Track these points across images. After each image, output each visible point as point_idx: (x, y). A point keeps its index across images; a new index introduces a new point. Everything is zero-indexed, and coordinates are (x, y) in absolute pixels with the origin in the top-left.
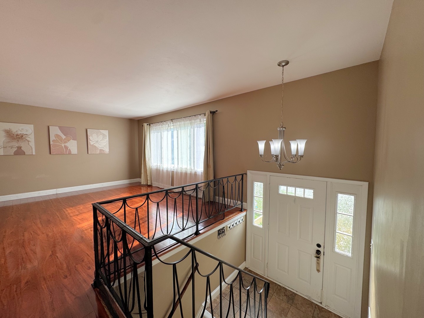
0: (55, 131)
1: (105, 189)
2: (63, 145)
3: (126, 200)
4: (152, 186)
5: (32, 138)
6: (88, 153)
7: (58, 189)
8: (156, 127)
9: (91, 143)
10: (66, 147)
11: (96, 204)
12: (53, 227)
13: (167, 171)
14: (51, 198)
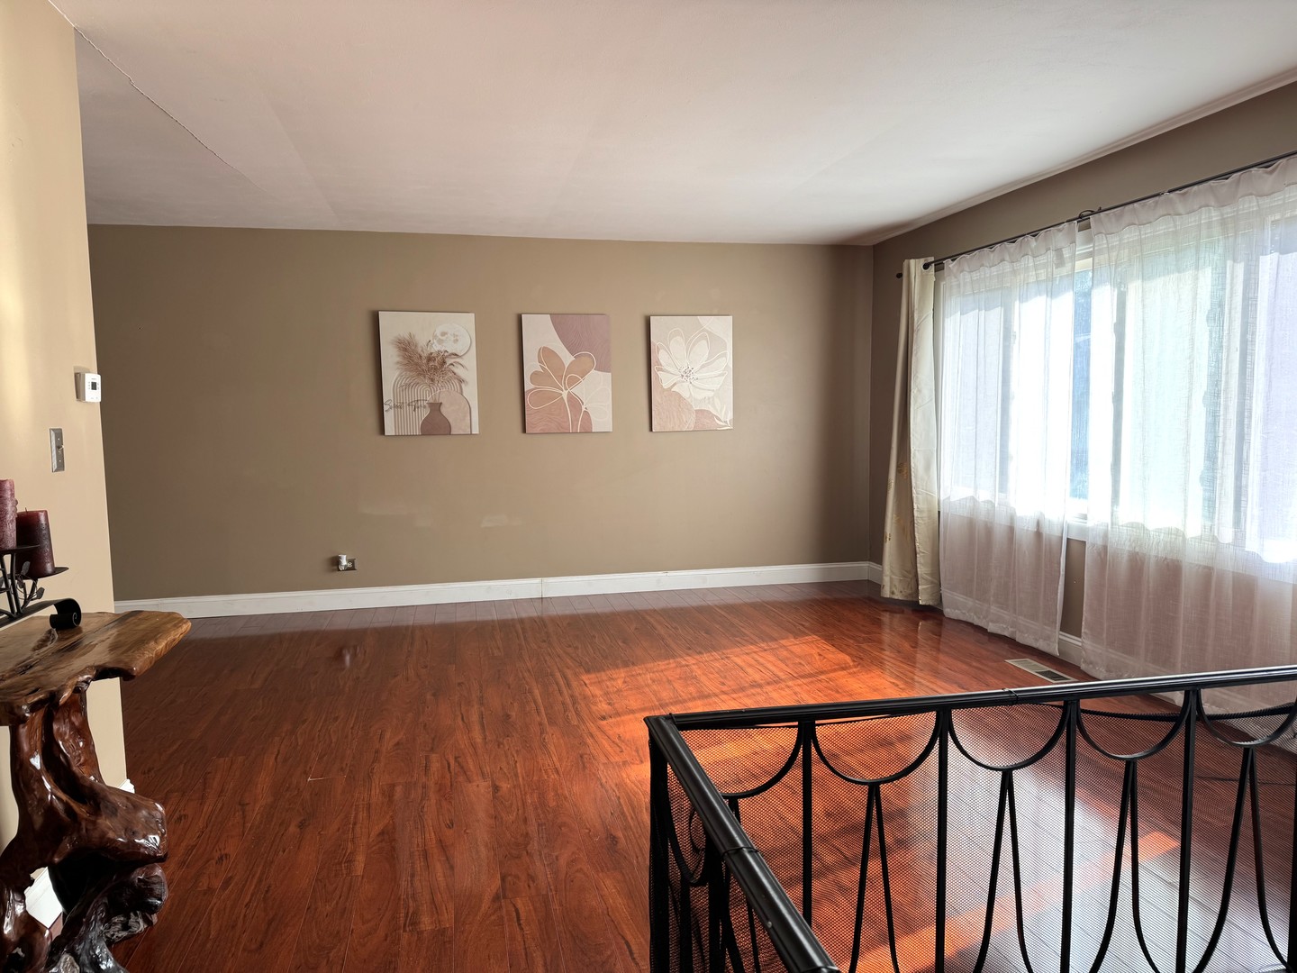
0: (540, 333)
1: (712, 601)
2: (565, 394)
3: (817, 722)
4: (941, 613)
5: (468, 369)
6: (651, 430)
7: (545, 580)
8: (975, 275)
9: (663, 379)
10: (575, 403)
11: (663, 722)
12: (517, 751)
13: (1038, 534)
14: (524, 615)
